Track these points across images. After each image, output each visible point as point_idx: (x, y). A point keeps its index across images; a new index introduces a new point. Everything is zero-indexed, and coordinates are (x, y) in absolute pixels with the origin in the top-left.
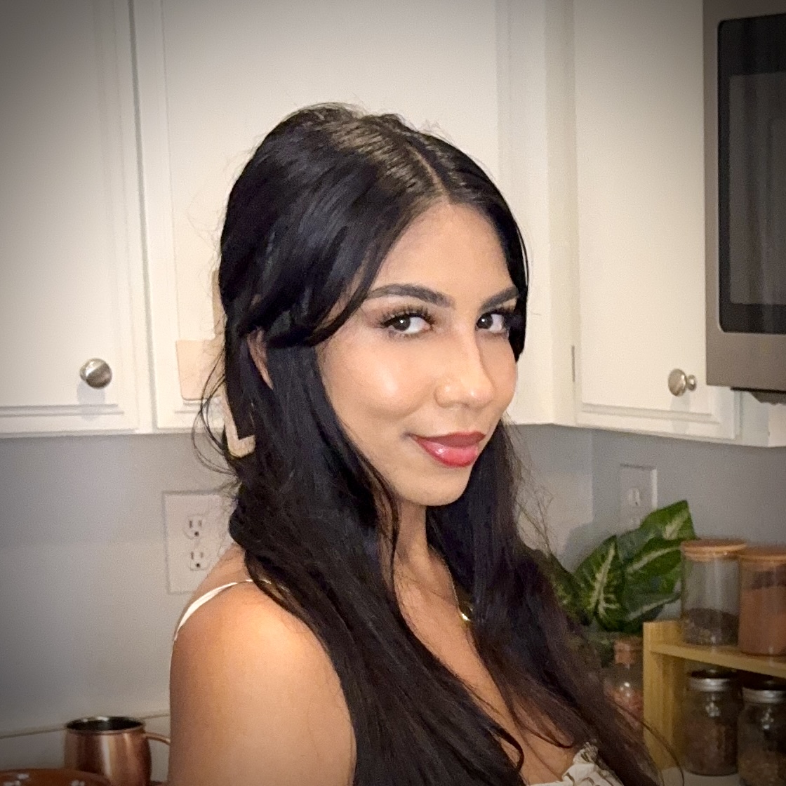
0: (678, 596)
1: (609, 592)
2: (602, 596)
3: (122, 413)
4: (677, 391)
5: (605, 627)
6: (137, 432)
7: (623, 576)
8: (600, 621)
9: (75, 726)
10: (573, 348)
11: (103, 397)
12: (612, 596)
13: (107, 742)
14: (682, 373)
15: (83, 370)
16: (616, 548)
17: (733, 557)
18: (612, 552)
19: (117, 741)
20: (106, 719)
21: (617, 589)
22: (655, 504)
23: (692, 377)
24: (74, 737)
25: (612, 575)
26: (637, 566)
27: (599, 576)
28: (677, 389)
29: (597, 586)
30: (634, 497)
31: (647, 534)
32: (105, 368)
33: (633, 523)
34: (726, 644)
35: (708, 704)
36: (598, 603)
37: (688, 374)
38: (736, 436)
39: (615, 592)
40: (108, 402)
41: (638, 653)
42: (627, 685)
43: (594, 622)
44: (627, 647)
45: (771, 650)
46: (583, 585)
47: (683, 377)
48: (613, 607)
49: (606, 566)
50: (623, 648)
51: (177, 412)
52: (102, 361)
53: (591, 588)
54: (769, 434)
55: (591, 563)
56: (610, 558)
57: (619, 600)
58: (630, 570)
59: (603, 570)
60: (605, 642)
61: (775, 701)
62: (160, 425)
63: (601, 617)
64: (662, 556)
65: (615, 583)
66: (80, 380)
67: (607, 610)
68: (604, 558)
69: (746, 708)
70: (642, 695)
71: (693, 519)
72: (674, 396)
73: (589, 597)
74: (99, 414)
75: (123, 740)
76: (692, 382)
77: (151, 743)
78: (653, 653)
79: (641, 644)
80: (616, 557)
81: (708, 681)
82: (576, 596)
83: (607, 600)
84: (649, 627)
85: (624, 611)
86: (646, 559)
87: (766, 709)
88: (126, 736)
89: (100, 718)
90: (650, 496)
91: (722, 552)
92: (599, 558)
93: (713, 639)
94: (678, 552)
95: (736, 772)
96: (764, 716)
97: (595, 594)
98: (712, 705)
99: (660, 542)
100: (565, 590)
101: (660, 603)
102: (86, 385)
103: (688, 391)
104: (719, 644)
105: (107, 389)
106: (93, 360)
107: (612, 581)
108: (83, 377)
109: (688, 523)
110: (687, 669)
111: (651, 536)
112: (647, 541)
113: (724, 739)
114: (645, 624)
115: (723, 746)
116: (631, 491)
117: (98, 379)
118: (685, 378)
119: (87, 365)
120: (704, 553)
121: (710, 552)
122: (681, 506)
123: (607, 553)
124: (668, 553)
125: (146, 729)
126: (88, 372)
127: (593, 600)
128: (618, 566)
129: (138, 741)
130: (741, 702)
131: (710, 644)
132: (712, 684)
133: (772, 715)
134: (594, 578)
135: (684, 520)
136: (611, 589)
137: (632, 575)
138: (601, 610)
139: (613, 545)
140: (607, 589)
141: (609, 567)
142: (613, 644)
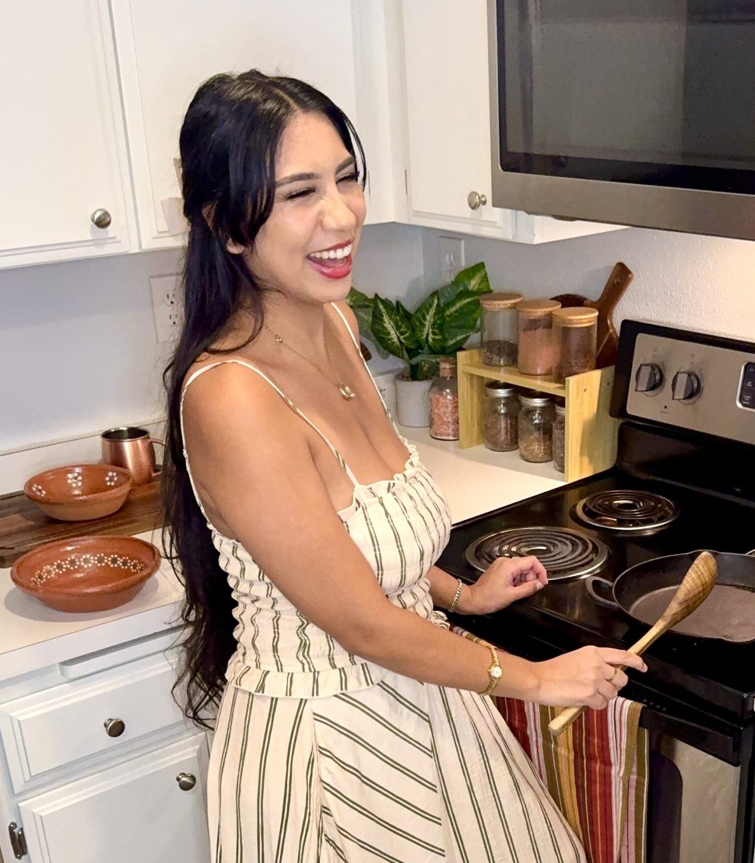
0: (479, 330)
1: (435, 328)
2: (431, 330)
3: (119, 242)
4: (474, 207)
5: (433, 352)
6: (129, 253)
7: (443, 318)
8: (430, 348)
9: (107, 435)
10: (406, 171)
11: (107, 232)
12: (436, 331)
13: (127, 446)
14: (477, 194)
15: (93, 216)
16: (438, 300)
17: (514, 307)
18: (436, 301)
19: (133, 446)
20: (125, 429)
21: (440, 326)
22: (464, 264)
23: (483, 196)
24: (108, 443)
25: (436, 317)
26: (453, 309)
27: (428, 317)
28: (473, 205)
29: (427, 323)
30: (450, 258)
31: (458, 287)
32: (106, 214)
33: (449, 278)
34: (510, 366)
35: (499, 405)
36: (428, 334)
37: (480, 194)
38: (513, 237)
39: (438, 328)
40: (110, 236)
41: (454, 371)
42: (448, 391)
43: (426, 348)
44: (448, 366)
45: (539, 371)
46: (418, 324)
47: (477, 197)
48: (438, 337)
49: (432, 311)
50: (445, 366)
51: (153, 238)
52: (103, 210)
53: (423, 326)
54: (534, 235)
55: (423, 308)
56: (435, 305)
57: (441, 334)
58: (448, 313)
59: (430, 313)
60: (434, 360)
61: (542, 405)
62: (143, 248)
63: (430, 344)
64: (468, 303)
65: (438, 322)
66: (91, 223)
67: (434, 340)
68: (431, 306)
69: (523, 409)
70: (457, 397)
71: (489, 276)
72: (473, 211)
73: (423, 331)
74: (106, 244)
75: (137, 444)
76: (483, 199)
77: (154, 444)
78: (463, 372)
79: (456, 364)
80: (438, 305)
81: (499, 390)
82: (413, 330)
83: (434, 333)
84: (460, 355)
85: (445, 340)
86: (458, 305)
87: (536, 411)
88: (139, 441)
89: (121, 429)
90: (460, 259)
91: (507, 304)
92: (428, 305)
93: (502, 362)
94: (478, 301)
95: (518, 448)
96: (534, 415)
97: (426, 330)
98: (502, 406)
99: (466, 293)
100: (406, 327)
101: (468, 334)
102: (95, 226)
103: (481, 205)
104: (506, 365)
105: (109, 228)
106: (99, 210)
107: (437, 320)
108: (93, 220)
109: (485, 279)
110: (485, 382)
111: (461, 288)
112: (458, 292)
113: (509, 428)
114: (458, 353)
115: (509, 433)
116: (448, 255)
117: (102, 223)
118: (479, 198)
119: (95, 213)
120: (495, 305)
121: (499, 305)
122: (480, 267)
123: (433, 301)
124: (472, 301)
125: (151, 436)
126: (96, 217)
127: (425, 333)
128: (440, 311)
129: (146, 444)
130: (520, 405)
131: (500, 366)
132: (502, 393)
133: (539, 414)
134: (425, 319)
135: (482, 276)
136: (436, 326)
137: (448, 316)
138: (430, 340)
139: (436, 297)
140: (433, 325)
141: (434, 311)
142: (438, 363)
